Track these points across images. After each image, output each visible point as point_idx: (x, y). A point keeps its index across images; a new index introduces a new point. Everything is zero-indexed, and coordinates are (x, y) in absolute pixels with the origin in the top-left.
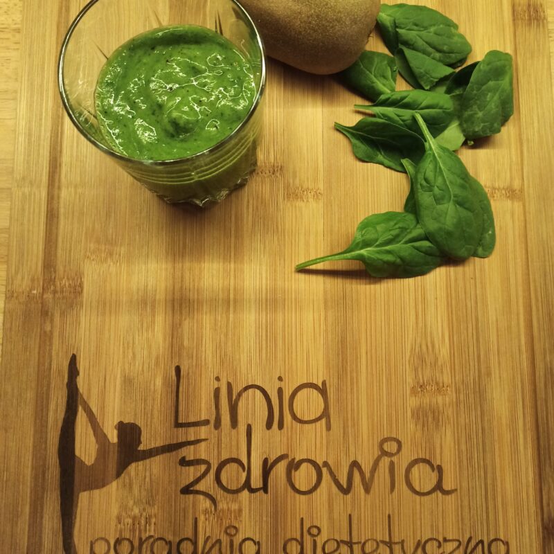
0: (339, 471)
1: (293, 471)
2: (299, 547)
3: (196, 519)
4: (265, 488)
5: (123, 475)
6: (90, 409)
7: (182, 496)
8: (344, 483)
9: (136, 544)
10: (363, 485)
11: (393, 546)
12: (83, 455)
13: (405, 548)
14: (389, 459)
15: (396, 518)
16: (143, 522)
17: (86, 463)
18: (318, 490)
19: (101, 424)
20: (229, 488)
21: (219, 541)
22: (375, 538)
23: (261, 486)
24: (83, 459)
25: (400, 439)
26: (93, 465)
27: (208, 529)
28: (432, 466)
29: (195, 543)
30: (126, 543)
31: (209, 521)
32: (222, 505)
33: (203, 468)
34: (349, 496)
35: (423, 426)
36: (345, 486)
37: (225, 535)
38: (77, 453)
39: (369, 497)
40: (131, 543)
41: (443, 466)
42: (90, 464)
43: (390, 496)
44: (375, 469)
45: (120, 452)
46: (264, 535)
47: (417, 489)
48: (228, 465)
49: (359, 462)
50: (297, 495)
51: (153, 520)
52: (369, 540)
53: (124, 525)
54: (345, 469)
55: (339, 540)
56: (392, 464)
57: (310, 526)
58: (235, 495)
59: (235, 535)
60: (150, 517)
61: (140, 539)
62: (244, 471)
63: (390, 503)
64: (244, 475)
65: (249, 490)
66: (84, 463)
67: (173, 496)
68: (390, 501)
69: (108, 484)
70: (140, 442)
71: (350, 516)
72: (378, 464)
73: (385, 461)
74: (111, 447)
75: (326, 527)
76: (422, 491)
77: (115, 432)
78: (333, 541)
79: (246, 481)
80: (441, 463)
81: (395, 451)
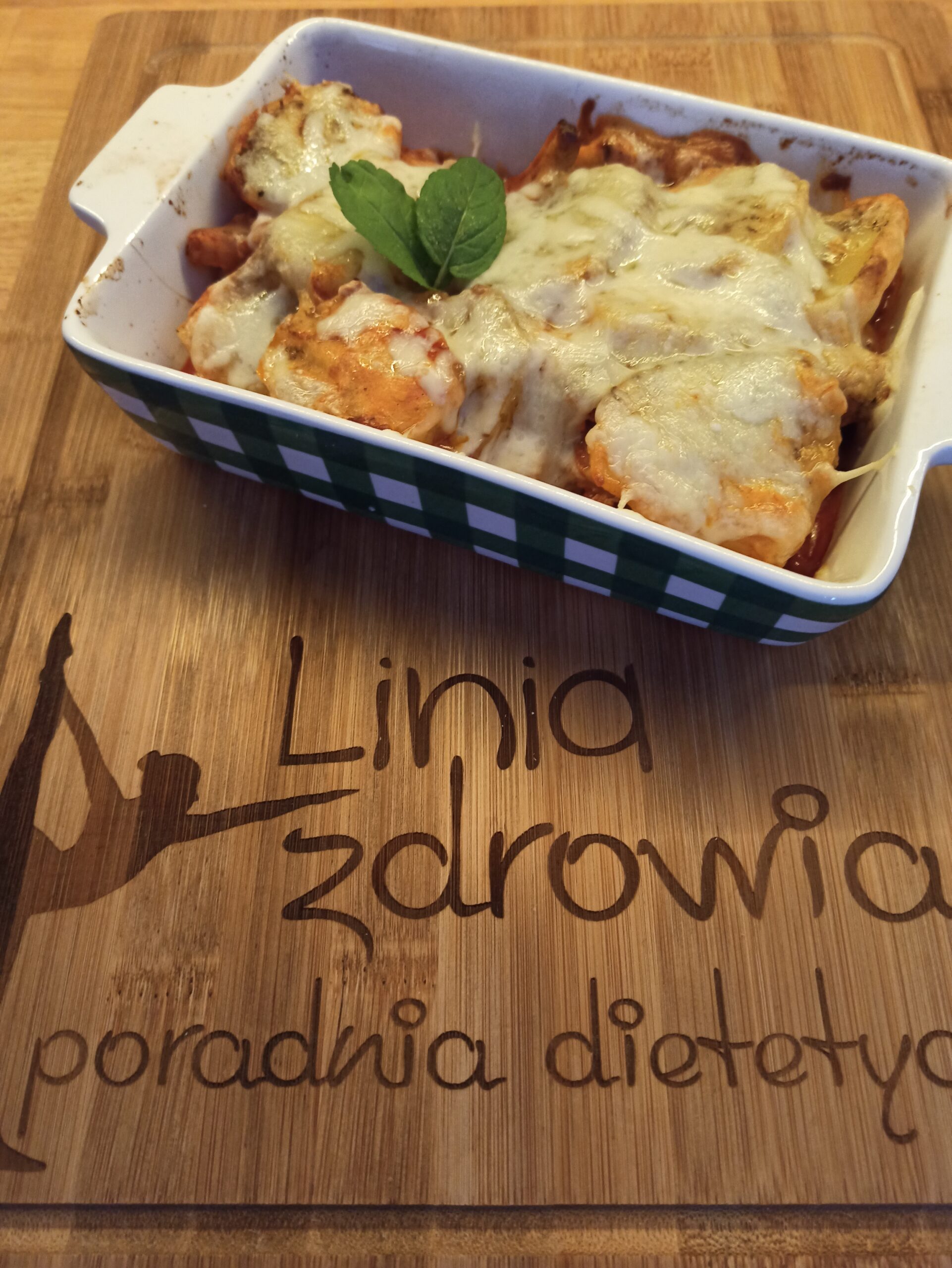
0: (681, 864)
1: (566, 863)
2: (589, 1057)
3: (319, 980)
4: (496, 905)
5: (143, 873)
6: (87, 727)
7: (286, 922)
8: (695, 892)
9: (156, 1047)
10: (743, 895)
11: (839, 1052)
12: (53, 827)
13: (872, 1058)
14: (802, 835)
15: (838, 978)
16: (181, 990)
17: (57, 844)
18: (631, 908)
19: (106, 759)
20: (407, 905)
21: (375, 1040)
22: (787, 1032)
23: (488, 899)
24: (51, 835)
25: (822, 789)
26: (73, 848)
27: (347, 1010)
28: (909, 850)
29: (312, 1047)
30: (131, 1044)
31: (352, 990)
32: (388, 948)
33: (343, 855)
34: (711, 922)
35: (874, 759)
36: (698, 900)
37: (392, 1024)
38: (39, 821)
39: (761, 926)
40: (143, 1043)
41: (936, 848)
42: (67, 847)
43: (815, 921)
44: (770, 859)
45: (143, 820)
46: (496, 1022)
47: (881, 904)
48: (405, 849)
49: (729, 839)
50: (579, 922)
51: (207, 985)
52: (772, 1036)
53: (130, 997)
54: (694, 857)
55: (693, 1038)
56: (809, 847)
57: (613, 1000)
58: (422, 922)
59: (419, 1022)
60: (200, 976)
61: (169, 1034)
62: (444, 863)
63: (818, 940)
64: (444, 873)
65: (455, 911)
66: (52, 844)
67: (265, 923)
68: (817, 934)
69: (102, 895)
70: (194, 797)
71: (717, 971)
72: (775, 847)
73: (792, 839)
74: (124, 808)
75: (656, 1004)
76: (894, 911)
77: (138, 775)
78: (676, 1041)
79: (447, 887)
80: (931, 840)
81: (814, 816)
